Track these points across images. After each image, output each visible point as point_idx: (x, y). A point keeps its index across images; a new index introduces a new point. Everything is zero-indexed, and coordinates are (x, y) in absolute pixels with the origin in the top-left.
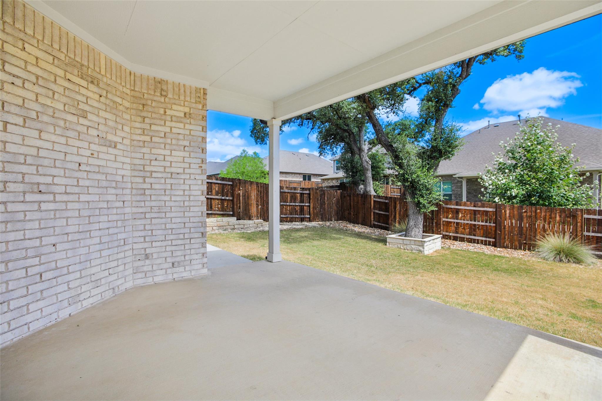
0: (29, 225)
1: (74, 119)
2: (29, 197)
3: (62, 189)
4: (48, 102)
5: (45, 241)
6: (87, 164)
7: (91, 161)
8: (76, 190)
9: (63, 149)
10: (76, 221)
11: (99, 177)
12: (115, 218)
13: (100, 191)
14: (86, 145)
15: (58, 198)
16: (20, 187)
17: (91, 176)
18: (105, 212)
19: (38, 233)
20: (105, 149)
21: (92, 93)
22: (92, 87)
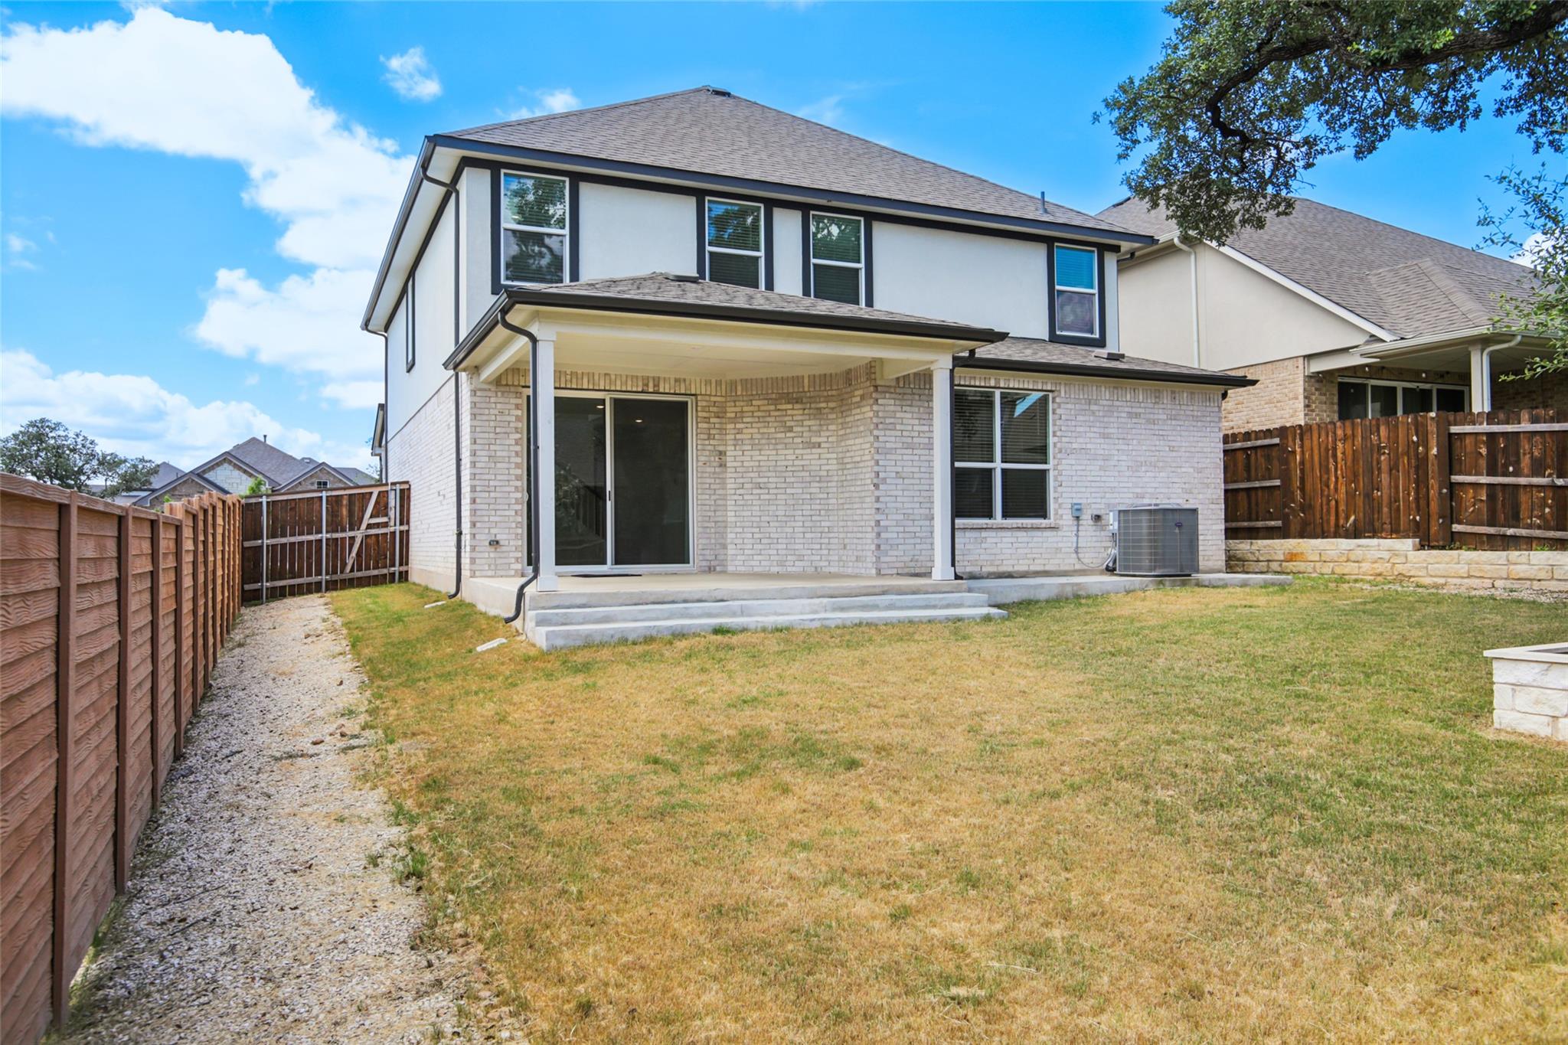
0: (754, 508)
1: (783, 435)
2: (755, 491)
3: (774, 486)
4: (765, 430)
5: (763, 519)
6: (793, 466)
7: (796, 463)
8: (784, 485)
9: (775, 458)
10: (783, 508)
11: (803, 474)
12: (818, 507)
13: (803, 485)
14: (792, 451)
15: (771, 491)
16: (750, 486)
17: (795, 474)
18: (808, 502)
19: (758, 514)
20: (809, 451)
21: (795, 412)
22: (797, 406)
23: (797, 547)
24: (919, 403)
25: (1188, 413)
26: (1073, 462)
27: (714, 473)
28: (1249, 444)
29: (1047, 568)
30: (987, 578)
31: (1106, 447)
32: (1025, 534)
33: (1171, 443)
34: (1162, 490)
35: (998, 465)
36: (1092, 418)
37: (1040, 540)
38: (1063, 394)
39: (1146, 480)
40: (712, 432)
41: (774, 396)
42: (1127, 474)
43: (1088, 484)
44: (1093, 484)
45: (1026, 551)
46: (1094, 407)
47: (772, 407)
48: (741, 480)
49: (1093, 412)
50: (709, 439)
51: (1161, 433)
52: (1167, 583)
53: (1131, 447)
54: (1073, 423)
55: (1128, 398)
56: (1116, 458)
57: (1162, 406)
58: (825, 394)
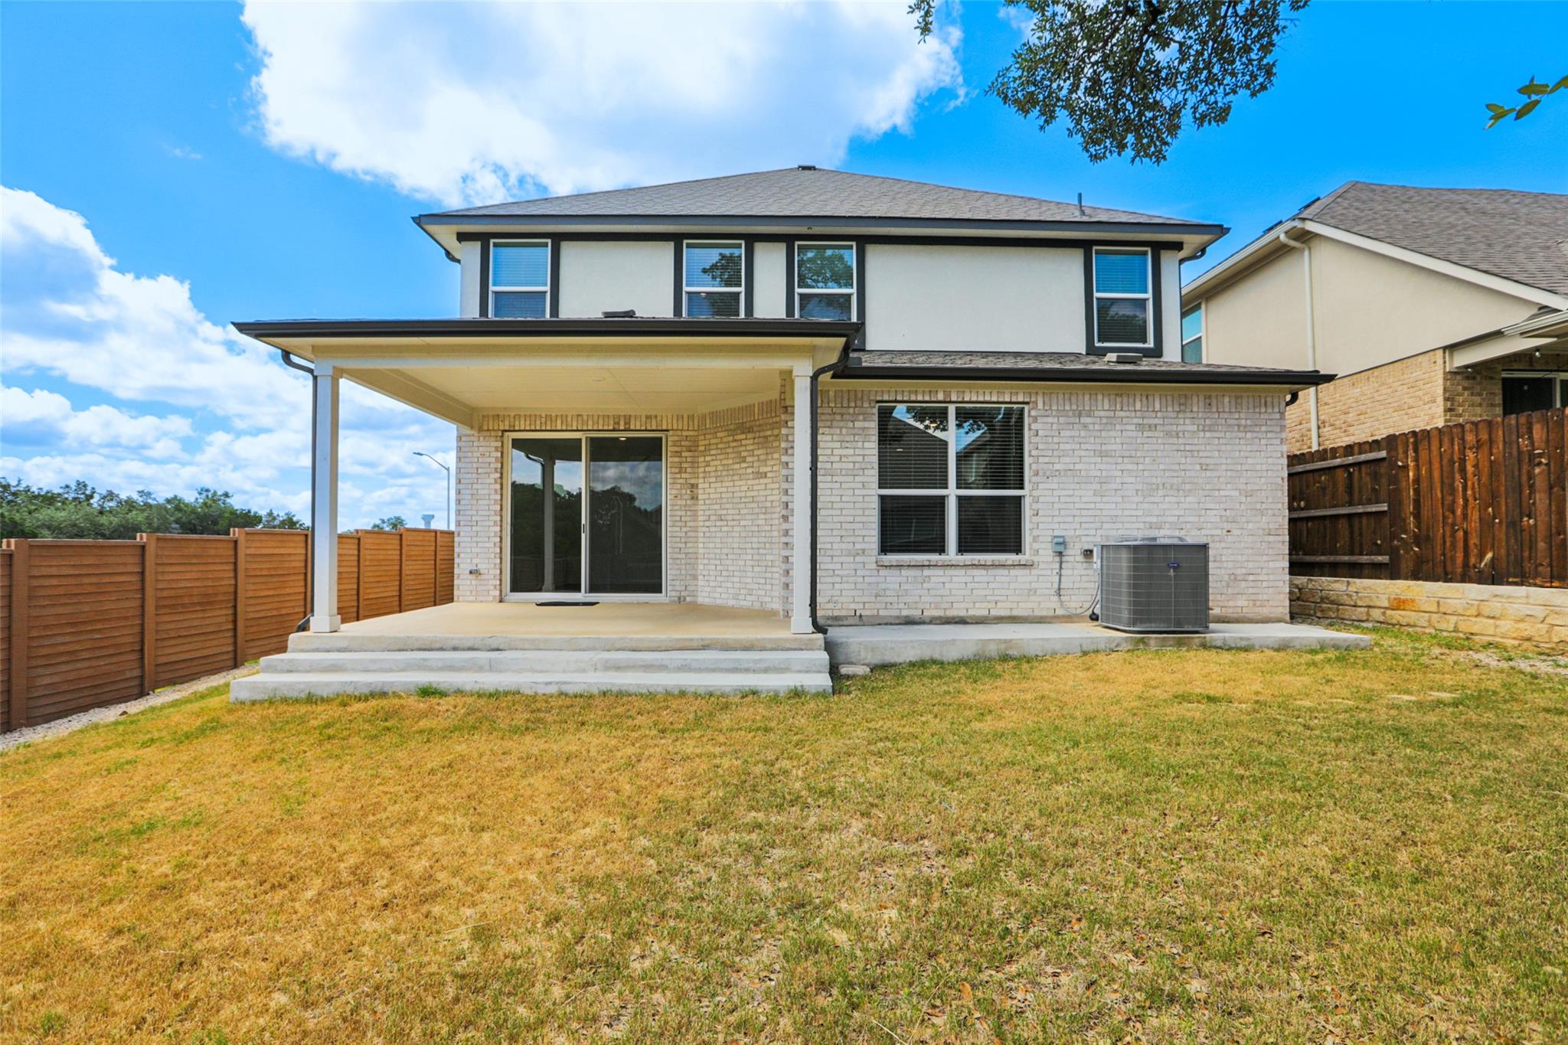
0: (717, 540)
1: (738, 466)
3: (731, 517)
6: (746, 497)
7: (748, 494)
8: (738, 517)
9: (732, 489)
10: (738, 540)
11: (753, 505)
12: (764, 540)
13: (753, 517)
14: (745, 482)
16: (714, 518)
17: (748, 505)
18: (756, 534)
20: (757, 481)
21: (748, 442)
22: (750, 436)
23: (748, 580)
24: (841, 424)
25: (1230, 422)
26: (1055, 486)
27: (686, 505)
28: (1350, 460)
29: (1015, 613)
30: (931, 623)
31: (1103, 467)
32: (984, 572)
33: (1204, 461)
34: (1191, 519)
35: (952, 493)
36: (1083, 433)
37: (1007, 579)
38: (1040, 405)
39: (1165, 506)
40: (684, 465)
41: (732, 427)
42: (1136, 499)
43: (1078, 513)
44: (1084, 512)
45: (984, 592)
46: (1085, 420)
47: (731, 438)
48: (707, 513)
49: (1085, 426)
50: (680, 472)
51: (1188, 448)
52: (1152, 642)
53: (1141, 467)
54: (1056, 440)
55: (1138, 406)
56: (1118, 480)
57: (1188, 415)
58: (771, 421)
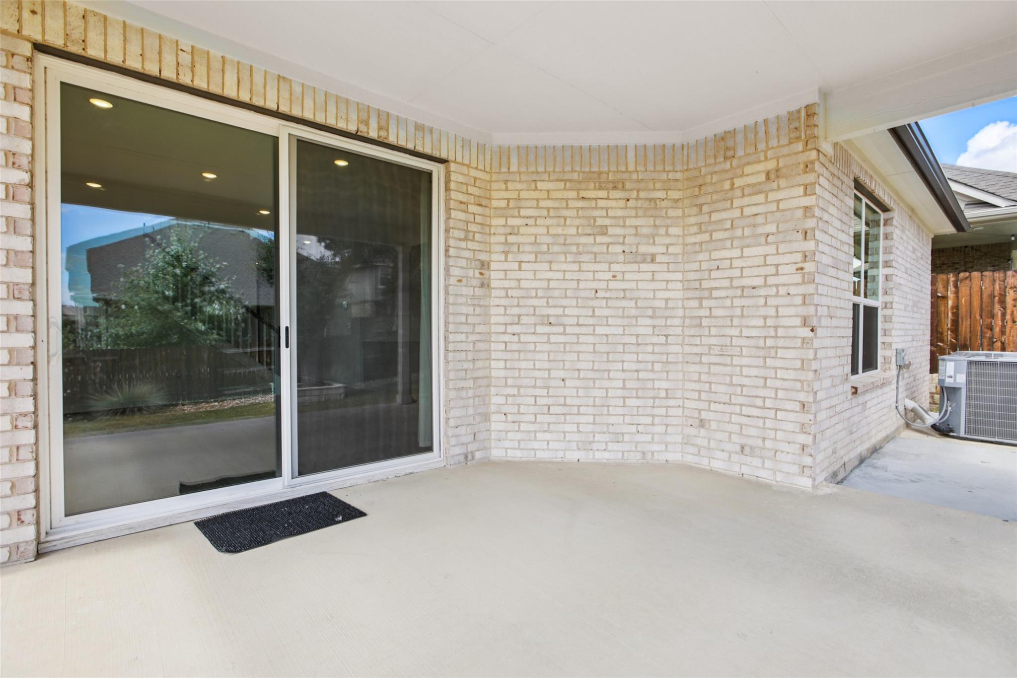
0: (538, 356)
1: (590, 240)
2: (540, 329)
3: (574, 321)
4: (559, 231)
5: (554, 374)
6: (607, 289)
7: (612, 285)
8: (591, 321)
9: (575, 276)
10: (590, 357)
11: (624, 303)
12: (650, 358)
13: (625, 322)
14: (605, 267)
15: (569, 330)
16: (532, 320)
17: (611, 303)
18: (633, 348)
19: (547, 365)
20: (635, 267)
21: (614, 202)
22: (614, 194)
23: (612, 420)
27: (473, 297)
40: (472, 227)
41: (575, 176)
47: (573, 194)
48: (516, 311)
50: (466, 239)
58: (664, 176)
